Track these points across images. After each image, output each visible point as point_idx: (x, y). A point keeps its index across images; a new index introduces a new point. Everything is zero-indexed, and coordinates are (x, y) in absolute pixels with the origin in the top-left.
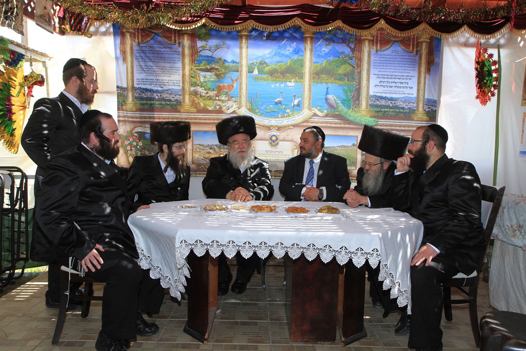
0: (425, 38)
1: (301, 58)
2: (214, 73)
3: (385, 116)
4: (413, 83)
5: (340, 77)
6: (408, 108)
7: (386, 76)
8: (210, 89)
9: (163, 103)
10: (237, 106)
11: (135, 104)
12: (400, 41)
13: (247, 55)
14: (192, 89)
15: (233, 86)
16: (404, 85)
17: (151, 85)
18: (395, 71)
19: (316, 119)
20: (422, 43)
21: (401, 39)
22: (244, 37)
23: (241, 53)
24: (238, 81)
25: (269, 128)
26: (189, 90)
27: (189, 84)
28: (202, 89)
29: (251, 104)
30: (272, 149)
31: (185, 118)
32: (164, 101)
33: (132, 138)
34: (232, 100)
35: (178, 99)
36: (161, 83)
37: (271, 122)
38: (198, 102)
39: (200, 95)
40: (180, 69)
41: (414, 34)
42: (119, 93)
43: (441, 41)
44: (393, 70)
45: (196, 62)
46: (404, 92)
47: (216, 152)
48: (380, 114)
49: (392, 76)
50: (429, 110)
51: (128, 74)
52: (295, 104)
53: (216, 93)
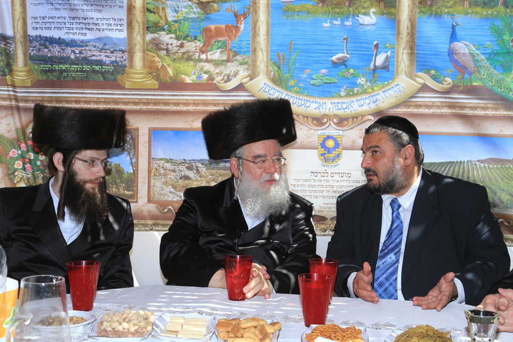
2: (195, 1)
8: (187, 36)
9: (86, 67)
10: (246, 73)
11: (30, 72)
15: (237, 28)
17: (61, 29)
19: (427, 98)
25: (319, 121)
26: (141, 41)
27: (141, 26)
28: (171, 38)
29: (279, 68)
30: (325, 168)
31: (134, 100)
32: (87, 64)
33: (26, 143)
34: (236, 60)
35: (118, 59)
36: (82, 26)
37: (324, 106)
38: (163, 65)
39: (167, 50)
47: (200, 176)
51: (15, 7)
52: (376, 64)
53: (201, 45)
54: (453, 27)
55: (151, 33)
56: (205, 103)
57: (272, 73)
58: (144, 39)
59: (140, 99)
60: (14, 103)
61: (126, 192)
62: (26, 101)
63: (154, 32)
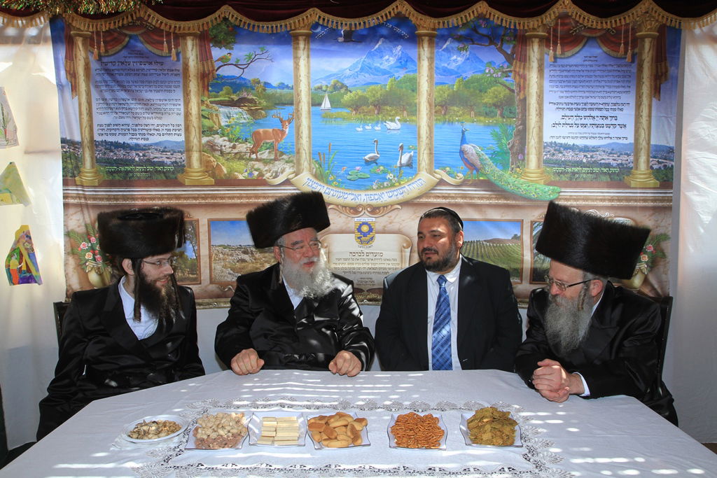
0: (648, 30)
1: (411, 75)
2: (245, 108)
3: (574, 181)
4: (627, 115)
5: (488, 110)
6: (618, 165)
7: (575, 106)
8: (239, 139)
9: (150, 168)
10: (292, 170)
11: (97, 172)
12: (600, 37)
13: (309, 73)
14: (205, 140)
15: (283, 132)
16: (608, 122)
17: (125, 134)
18: (592, 95)
19: (444, 190)
20: (643, 38)
21: (601, 33)
22: (300, 38)
23: (297, 67)
25: (355, 210)
26: (198, 144)
27: (197, 130)
28: (225, 140)
29: (320, 165)
30: (362, 249)
31: (193, 196)
32: (151, 165)
34: (283, 159)
35: (178, 160)
36: (145, 132)
37: (359, 197)
38: (218, 164)
39: (221, 151)
40: (179, 103)
41: (628, 22)
42: (66, 152)
43: (681, 33)
44: (587, 94)
45: (210, 89)
46: (609, 134)
47: (255, 260)
48: (564, 178)
49: (585, 104)
50: (660, 168)
51: (83, 116)
52: (402, 163)
53: (252, 147)
54: (463, 132)
56: (257, 197)
57: (314, 170)
58: (200, 142)
59: (199, 194)
60: (83, 201)
61: (191, 276)
62: (95, 198)
63: (208, 136)
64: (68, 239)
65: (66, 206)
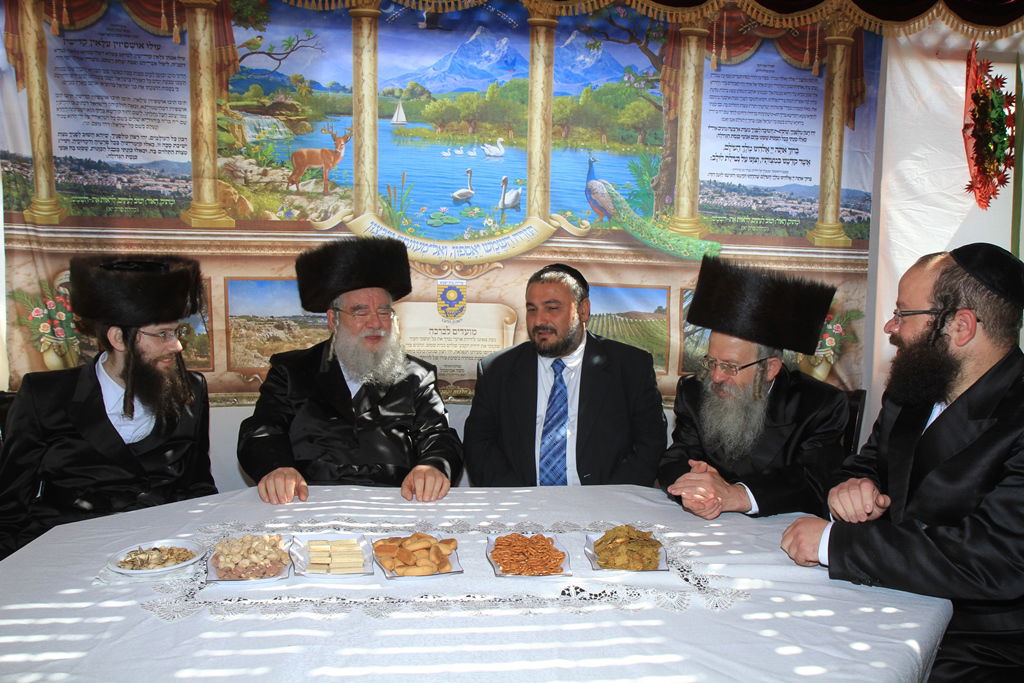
0: (841, 33)
1: (520, 80)
2: (281, 118)
3: (739, 236)
4: (811, 148)
5: (625, 134)
6: (799, 214)
7: (743, 133)
8: (272, 162)
9: (139, 200)
10: (348, 210)
11: (57, 204)
12: (778, 40)
13: (375, 70)
15: (336, 154)
16: (786, 155)
17: (101, 149)
18: (766, 118)
19: (564, 243)
20: (834, 44)
21: (780, 34)
22: (364, 19)
23: (358, 64)
24: (352, 142)
25: (438, 268)
26: (211, 167)
27: (211, 147)
28: (251, 163)
29: (390, 204)
30: (446, 324)
31: (204, 243)
32: (139, 196)
33: (54, 299)
34: (335, 193)
35: (181, 190)
36: (131, 146)
37: (444, 251)
38: (240, 198)
39: (245, 178)
40: (185, 106)
41: (815, 20)
42: (8, 172)
43: (881, 40)
44: (759, 117)
45: (230, 87)
46: (787, 172)
47: (293, 337)
48: (727, 231)
49: (757, 130)
50: (853, 221)
51: (34, 120)
52: (506, 203)
53: (290, 174)
55: (225, 156)
57: (381, 210)
58: (214, 164)
59: (212, 241)
60: (35, 247)
61: (199, 359)
62: (53, 243)
63: (228, 156)
64: (12, 303)
65: (9, 253)
